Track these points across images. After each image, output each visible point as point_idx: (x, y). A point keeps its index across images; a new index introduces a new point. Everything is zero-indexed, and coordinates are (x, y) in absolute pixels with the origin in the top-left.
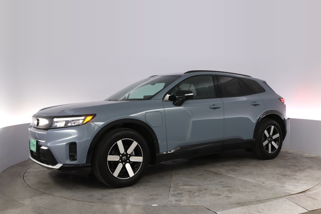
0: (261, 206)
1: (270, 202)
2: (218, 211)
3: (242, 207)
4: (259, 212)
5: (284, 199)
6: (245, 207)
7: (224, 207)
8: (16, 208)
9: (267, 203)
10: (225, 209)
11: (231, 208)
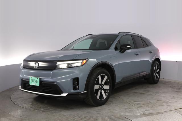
0: (160, 116)
1: (165, 114)
2: (132, 119)
3: (147, 117)
5: (174, 112)
7: (136, 117)
9: (163, 114)
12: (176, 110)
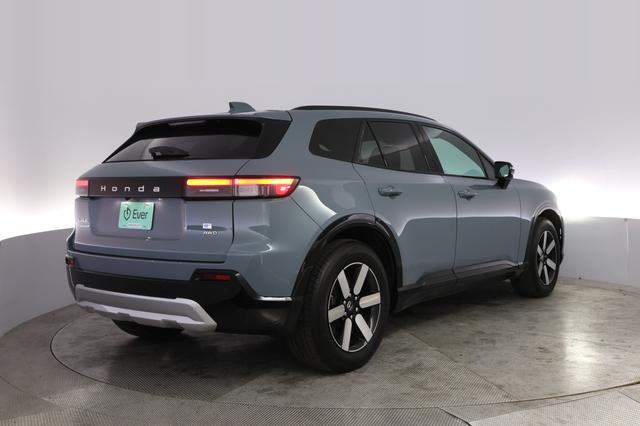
2: (472, 420)
3: (524, 412)
4: (562, 422)
5: (616, 393)
6: (531, 411)
7: (485, 411)
8: (36, 413)
10: (487, 416)
11: (500, 414)
12: (623, 388)
